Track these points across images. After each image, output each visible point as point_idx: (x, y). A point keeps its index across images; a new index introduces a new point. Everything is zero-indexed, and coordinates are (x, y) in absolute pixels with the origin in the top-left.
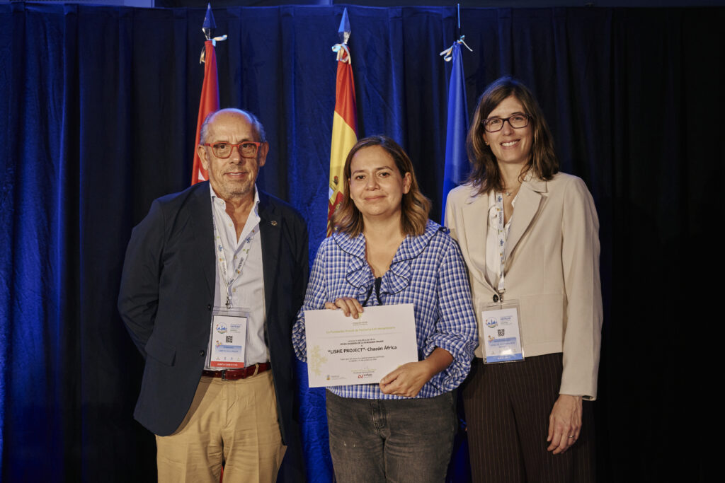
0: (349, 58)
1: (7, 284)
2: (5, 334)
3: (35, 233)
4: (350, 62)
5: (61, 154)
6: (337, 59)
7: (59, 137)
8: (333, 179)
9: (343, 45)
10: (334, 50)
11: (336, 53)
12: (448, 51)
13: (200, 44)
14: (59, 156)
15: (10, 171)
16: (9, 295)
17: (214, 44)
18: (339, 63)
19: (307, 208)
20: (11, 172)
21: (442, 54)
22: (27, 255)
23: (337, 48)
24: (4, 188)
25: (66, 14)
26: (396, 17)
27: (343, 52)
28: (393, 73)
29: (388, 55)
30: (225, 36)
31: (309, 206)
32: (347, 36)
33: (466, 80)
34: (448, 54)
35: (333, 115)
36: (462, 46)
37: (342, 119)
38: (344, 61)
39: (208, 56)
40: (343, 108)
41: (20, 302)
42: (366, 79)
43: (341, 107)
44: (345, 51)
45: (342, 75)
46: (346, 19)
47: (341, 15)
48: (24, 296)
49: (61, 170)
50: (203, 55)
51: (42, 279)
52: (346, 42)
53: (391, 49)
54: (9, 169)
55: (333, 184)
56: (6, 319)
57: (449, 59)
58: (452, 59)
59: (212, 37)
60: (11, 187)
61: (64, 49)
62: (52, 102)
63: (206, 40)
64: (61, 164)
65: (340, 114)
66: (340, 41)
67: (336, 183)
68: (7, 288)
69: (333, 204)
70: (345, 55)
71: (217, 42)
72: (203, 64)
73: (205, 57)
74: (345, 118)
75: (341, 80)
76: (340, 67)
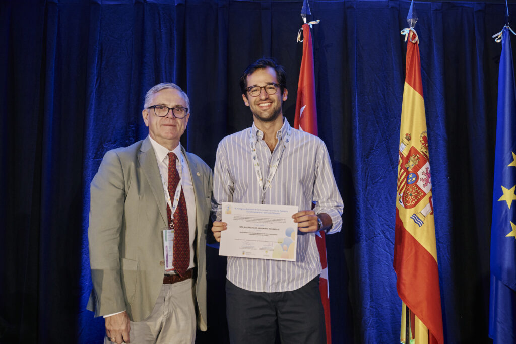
0: (417, 38)
4: (418, 43)
6: (406, 40)
8: (405, 136)
9: (411, 29)
10: (402, 33)
11: (405, 36)
12: (500, 34)
13: (298, 26)
15: (132, 127)
17: (311, 27)
18: (408, 43)
19: (366, 160)
20: (133, 129)
21: (494, 37)
23: (405, 32)
24: (127, 141)
25: (176, 4)
26: (437, 10)
27: (411, 34)
29: (430, 39)
30: (318, 21)
31: (368, 158)
32: (414, 22)
34: (499, 37)
36: (510, 30)
37: (412, 89)
38: (414, 42)
39: (305, 37)
40: (413, 80)
43: (410, 77)
44: (414, 34)
45: (411, 53)
46: (413, 8)
52: (413, 27)
53: (433, 35)
54: (132, 126)
55: (406, 140)
57: (499, 41)
58: (501, 42)
59: (308, 21)
60: (133, 140)
63: (303, 23)
65: (410, 84)
66: (408, 26)
67: (409, 139)
69: (405, 156)
70: (414, 37)
71: (313, 25)
72: (300, 43)
73: (303, 38)
74: (414, 88)
75: (410, 57)
76: (409, 47)
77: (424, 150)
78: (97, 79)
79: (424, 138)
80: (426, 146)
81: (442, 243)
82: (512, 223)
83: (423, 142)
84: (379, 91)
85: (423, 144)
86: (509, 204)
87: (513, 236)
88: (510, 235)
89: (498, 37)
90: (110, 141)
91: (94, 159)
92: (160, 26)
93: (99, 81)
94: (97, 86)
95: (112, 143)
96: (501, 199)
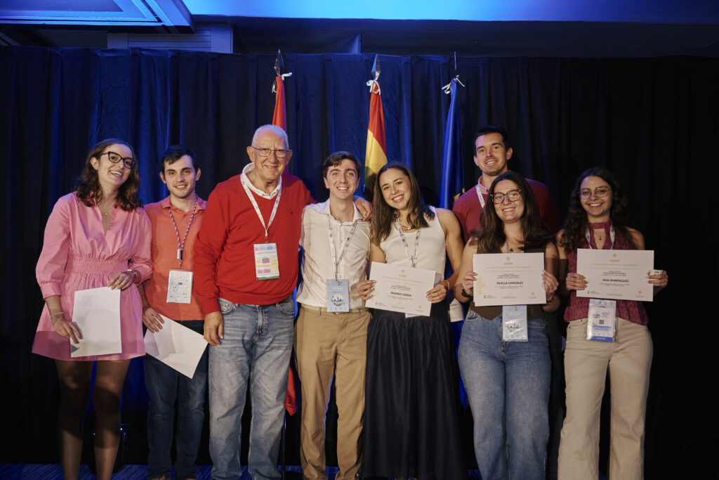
0: (379, 90)
4: (380, 94)
6: (371, 91)
9: (375, 81)
10: (368, 85)
11: (369, 87)
12: (448, 86)
13: (272, 78)
17: (283, 79)
18: (372, 94)
21: (443, 88)
23: (370, 83)
25: (170, 57)
26: (406, 63)
27: (375, 86)
28: (405, 103)
29: (401, 90)
30: (291, 73)
32: (377, 74)
36: (457, 83)
37: (372, 134)
38: (375, 93)
39: (278, 88)
40: (373, 127)
45: (374, 103)
46: (377, 62)
47: (374, 59)
50: (274, 87)
52: (376, 79)
53: (403, 85)
57: (448, 92)
58: (450, 93)
59: (281, 74)
61: (169, 83)
63: (277, 76)
65: (371, 131)
66: (373, 78)
70: (376, 88)
71: (285, 77)
72: (274, 93)
73: (276, 89)
75: (373, 107)
76: (372, 96)
78: (98, 126)
84: (354, 137)
89: (448, 89)
92: (155, 77)
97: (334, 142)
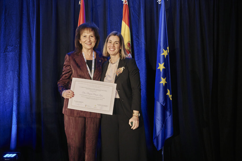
0: (127, 3)
1: (18, 76)
2: (17, 92)
3: (26, 60)
4: (127, 4)
5: (34, 35)
6: (123, 3)
7: (33, 29)
11: (123, 1)
14: (34, 36)
16: (18, 80)
18: (124, 4)
20: (19, 40)
21: (158, 1)
22: (24, 67)
24: (16, 46)
28: (142, 8)
29: (140, 3)
33: (166, 10)
34: (160, 1)
35: (122, 22)
37: (125, 23)
38: (125, 4)
39: (81, 2)
40: (125, 20)
41: (22, 82)
42: (132, 10)
43: (124, 19)
45: (125, 8)
48: (23, 80)
49: (34, 40)
50: (80, 2)
51: (29, 75)
56: (17, 87)
58: (161, 3)
60: (19, 45)
62: (31, 18)
64: (34, 38)
65: (124, 21)
68: (18, 78)
70: (126, 2)
72: (80, 5)
74: (126, 23)
75: (125, 10)
76: (124, 6)
77: (128, 48)
78: (4, 21)
79: (129, 44)
80: (129, 47)
81: (143, 86)
82: (162, 78)
83: (128, 45)
84: (119, 24)
85: (128, 46)
86: (161, 70)
87: (162, 83)
88: (161, 82)
90: (10, 45)
91: (4, 53)
93: (5, 21)
94: (4, 23)
95: (11, 47)
96: (158, 68)
97: (109, 27)
